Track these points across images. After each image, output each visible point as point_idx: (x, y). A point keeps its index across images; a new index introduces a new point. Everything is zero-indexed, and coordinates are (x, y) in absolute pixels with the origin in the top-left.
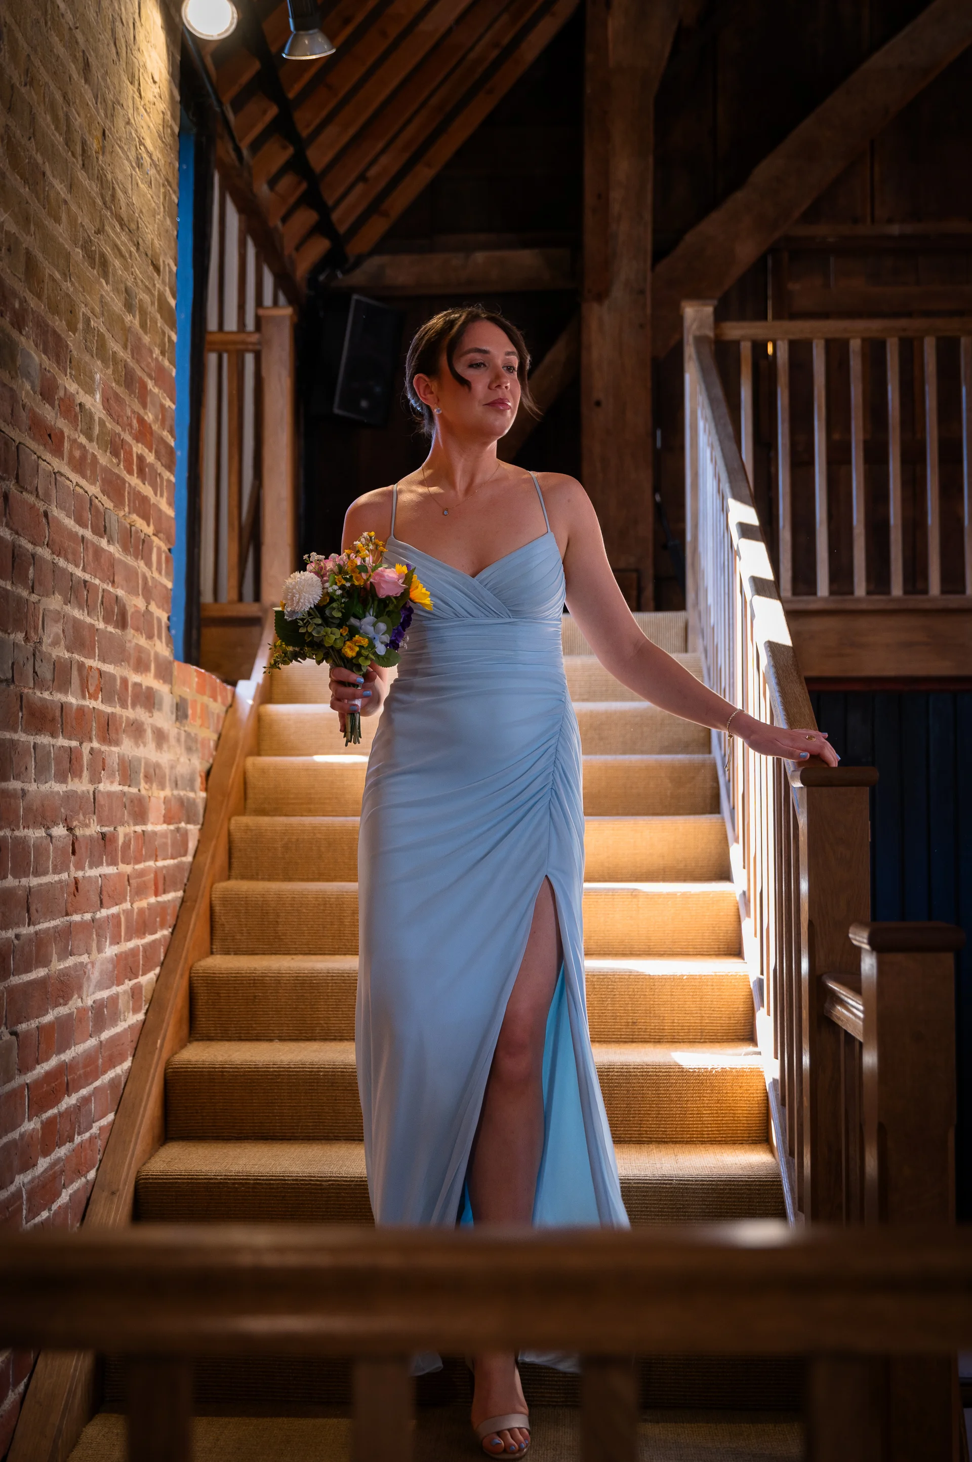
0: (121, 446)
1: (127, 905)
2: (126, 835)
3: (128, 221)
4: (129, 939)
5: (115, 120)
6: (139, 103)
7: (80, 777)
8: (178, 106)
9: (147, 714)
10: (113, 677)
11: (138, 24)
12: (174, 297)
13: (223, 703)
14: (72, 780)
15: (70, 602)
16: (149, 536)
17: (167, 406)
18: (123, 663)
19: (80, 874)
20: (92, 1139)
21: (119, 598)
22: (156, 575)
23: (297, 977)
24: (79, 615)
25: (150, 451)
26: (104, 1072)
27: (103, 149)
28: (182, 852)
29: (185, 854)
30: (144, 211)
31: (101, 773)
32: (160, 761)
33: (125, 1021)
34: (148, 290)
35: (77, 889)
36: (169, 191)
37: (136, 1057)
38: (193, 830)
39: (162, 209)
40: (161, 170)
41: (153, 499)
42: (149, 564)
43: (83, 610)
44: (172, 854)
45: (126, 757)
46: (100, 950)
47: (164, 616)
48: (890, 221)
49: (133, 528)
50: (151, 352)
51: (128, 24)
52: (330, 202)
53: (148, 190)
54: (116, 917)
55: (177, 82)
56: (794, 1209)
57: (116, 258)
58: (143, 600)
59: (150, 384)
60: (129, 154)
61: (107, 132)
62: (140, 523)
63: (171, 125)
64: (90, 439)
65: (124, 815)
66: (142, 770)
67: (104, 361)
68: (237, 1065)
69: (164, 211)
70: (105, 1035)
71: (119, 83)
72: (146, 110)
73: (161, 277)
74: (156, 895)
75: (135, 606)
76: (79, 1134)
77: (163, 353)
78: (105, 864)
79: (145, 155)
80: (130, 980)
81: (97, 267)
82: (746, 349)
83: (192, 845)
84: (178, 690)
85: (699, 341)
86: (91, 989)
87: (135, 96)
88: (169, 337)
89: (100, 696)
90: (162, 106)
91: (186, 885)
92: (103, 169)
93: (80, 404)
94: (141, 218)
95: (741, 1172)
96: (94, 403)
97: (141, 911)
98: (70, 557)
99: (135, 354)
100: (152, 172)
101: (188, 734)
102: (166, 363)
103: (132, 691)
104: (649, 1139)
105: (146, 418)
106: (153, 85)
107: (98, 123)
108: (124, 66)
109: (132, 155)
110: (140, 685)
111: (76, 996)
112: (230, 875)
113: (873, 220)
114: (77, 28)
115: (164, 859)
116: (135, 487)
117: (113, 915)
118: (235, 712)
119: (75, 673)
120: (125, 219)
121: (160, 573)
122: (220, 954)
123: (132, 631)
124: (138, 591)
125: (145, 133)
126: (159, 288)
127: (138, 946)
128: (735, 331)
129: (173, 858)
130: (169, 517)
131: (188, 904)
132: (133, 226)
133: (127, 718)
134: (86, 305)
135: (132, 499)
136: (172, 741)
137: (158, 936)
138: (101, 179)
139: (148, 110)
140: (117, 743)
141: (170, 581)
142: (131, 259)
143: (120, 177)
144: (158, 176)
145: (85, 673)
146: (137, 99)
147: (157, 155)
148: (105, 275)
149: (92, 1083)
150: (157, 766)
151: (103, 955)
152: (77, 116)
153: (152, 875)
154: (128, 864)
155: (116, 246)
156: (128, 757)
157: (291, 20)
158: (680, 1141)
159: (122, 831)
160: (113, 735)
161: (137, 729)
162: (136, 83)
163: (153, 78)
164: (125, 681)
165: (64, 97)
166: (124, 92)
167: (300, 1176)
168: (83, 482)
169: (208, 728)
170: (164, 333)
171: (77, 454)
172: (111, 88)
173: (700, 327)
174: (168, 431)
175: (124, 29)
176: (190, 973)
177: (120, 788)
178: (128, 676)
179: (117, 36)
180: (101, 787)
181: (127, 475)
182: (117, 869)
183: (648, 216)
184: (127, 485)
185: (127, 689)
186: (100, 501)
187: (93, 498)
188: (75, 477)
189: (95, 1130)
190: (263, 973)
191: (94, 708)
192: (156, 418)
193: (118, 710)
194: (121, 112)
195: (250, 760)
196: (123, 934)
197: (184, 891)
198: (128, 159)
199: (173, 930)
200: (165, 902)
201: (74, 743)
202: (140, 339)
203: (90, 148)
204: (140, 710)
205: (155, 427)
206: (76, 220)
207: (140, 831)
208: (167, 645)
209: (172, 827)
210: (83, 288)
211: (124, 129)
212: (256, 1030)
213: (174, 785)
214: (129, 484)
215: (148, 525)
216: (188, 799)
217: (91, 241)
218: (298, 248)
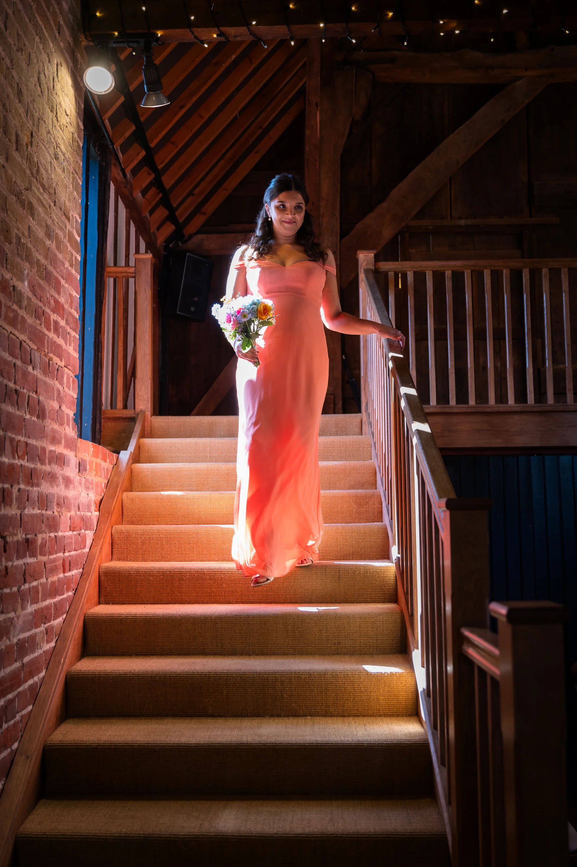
0: (42, 314)
1: (43, 580)
2: (43, 539)
3: (49, 187)
4: (44, 600)
5: (39, 128)
6: (56, 124)
7: (11, 505)
8: (82, 132)
9: (59, 468)
10: (36, 447)
11: (56, 79)
12: (78, 235)
13: (110, 462)
14: (4, 507)
15: (5, 401)
16: (62, 367)
17: (74, 296)
18: (42, 439)
19: (10, 564)
20: (15, 724)
21: (40, 400)
22: (66, 390)
23: (146, 618)
24: (12, 409)
25: (63, 319)
26: (26, 681)
27: (31, 143)
28: (82, 547)
29: (84, 547)
30: (59, 184)
31: (26, 503)
32: (67, 495)
33: (41, 649)
34: (61, 229)
35: (7, 573)
36: (76, 177)
37: (48, 669)
38: (90, 535)
39: (71, 186)
40: (70, 164)
41: (64, 347)
42: (61, 384)
43: (15, 408)
44: (75, 548)
45: (44, 493)
46: (23, 608)
47: (71, 414)
48: (460, 218)
49: (51, 362)
50: (64, 264)
51: (49, 78)
52: (174, 206)
53: (62, 173)
54: (36, 588)
55: (82, 119)
56: (438, 764)
57: (40, 207)
58: (57, 403)
59: (63, 282)
60: (49, 149)
61: (34, 134)
62: (56, 360)
63: (77, 141)
64: (21, 308)
65: (42, 527)
66: (55, 500)
67: (31, 263)
68: (108, 673)
69: (73, 187)
70: (26, 659)
71: (43, 109)
72: (61, 129)
73: (70, 223)
74: (64, 572)
75: (52, 406)
76: (6, 722)
77: (71, 265)
78: (28, 557)
79: (60, 153)
80: (45, 624)
81: (26, 209)
82: (391, 275)
83: (89, 542)
84: (80, 455)
85: (366, 271)
86: (16, 633)
87: (53, 118)
88: (76, 257)
89: (26, 457)
90: (72, 129)
91: (84, 565)
92: (30, 154)
93: (14, 286)
94: (57, 188)
95: (404, 738)
96: (24, 287)
97: (53, 583)
98: (5, 375)
99: (52, 263)
100: (65, 164)
101: (87, 480)
102: (73, 272)
103: (49, 455)
104: (349, 714)
105: (60, 300)
106: (66, 117)
107: (28, 127)
108: (46, 100)
109: (52, 151)
110: (55, 452)
111: (5, 638)
112: (112, 558)
113: (451, 218)
114: (13, 69)
115: (69, 551)
116: (52, 338)
117: (33, 587)
118: (118, 467)
119: (7, 444)
120: (46, 186)
121: (69, 388)
122: (104, 604)
123: (50, 421)
124: (54, 398)
125: (60, 141)
126: (69, 229)
127: (51, 603)
128: (385, 266)
129: (75, 550)
130: (74, 358)
131: (85, 576)
132: (52, 191)
133: (45, 471)
134: (18, 230)
135: (50, 345)
136: (76, 484)
137: (65, 596)
138: (29, 159)
139: (63, 129)
140: (38, 485)
141: (75, 393)
142: (50, 209)
143: (43, 161)
144: (69, 167)
145: (15, 444)
146: (56, 122)
147: (68, 155)
148: (32, 215)
149: (16, 689)
150: (65, 498)
151: (25, 612)
152: (13, 119)
153: (61, 561)
154: (44, 556)
155: (40, 200)
156: (46, 493)
157: (145, 86)
158: (367, 715)
159: (40, 537)
160: (35, 481)
161: (52, 477)
162: (55, 112)
163: (66, 112)
164: (44, 449)
165: (4, 106)
166: (46, 114)
167: (142, 743)
168: (16, 332)
169: (101, 476)
170: (72, 254)
171: (11, 315)
172: (37, 110)
173: (367, 264)
174: (74, 310)
175: (47, 79)
176: (84, 617)
177: (40, 511)
178: (46, 446)
179: (41, 82)
180: (26, 511)
181: (47, 331)
182: (37, 559)
183: (338, 215)
184: (46, 337)
185: (45, 453)
186: (27, 344)
187: (23, 342)
188: (9, 329)
189: (18, 717)
190: (126, 616)
191: (21, 465)
192: (67, 302)
193: (39, 466)
194: (44, 126)
195: (125, 494)
196: (40, 597)
197: (83, 569)
198: (48, 152)
199: (75, 591)
200: (70, 576)
201: (6, 486)
202: (56, 255)
203: (22, 140)
204: (54, 466)
205: (66, 306)
206: (11, 179)
207: (54, 536)
208: (73, 429)
209: (75, 533)
210: (15, 218)
211: (46, 135)
212: (122, 649)
213: (77, 509)
214: (48, 336)
215: (61, 361)
216: (86, 516)
217: (22, 193)
218: (158, 229)
